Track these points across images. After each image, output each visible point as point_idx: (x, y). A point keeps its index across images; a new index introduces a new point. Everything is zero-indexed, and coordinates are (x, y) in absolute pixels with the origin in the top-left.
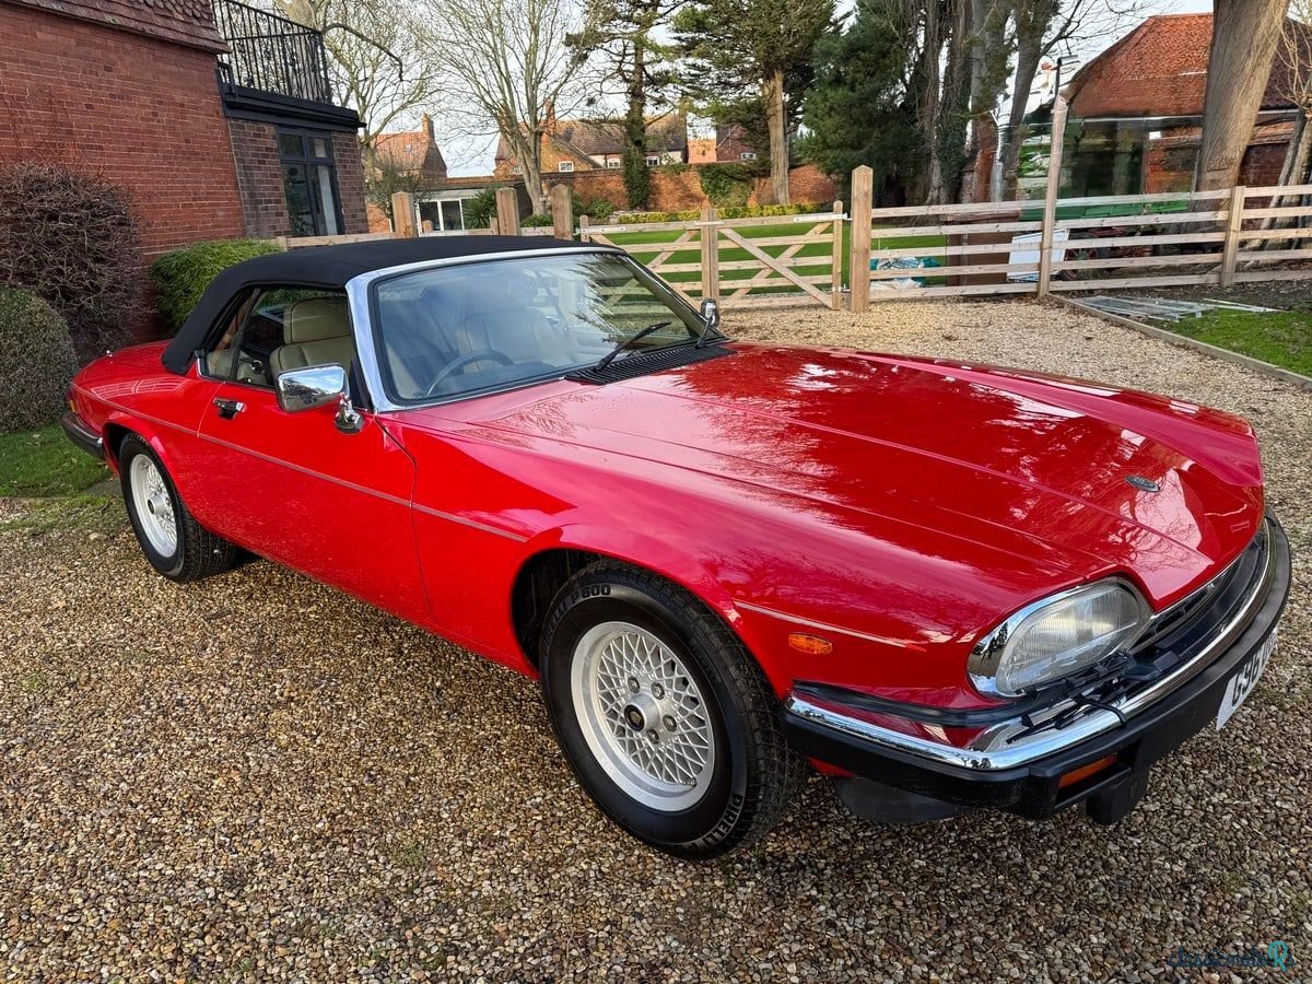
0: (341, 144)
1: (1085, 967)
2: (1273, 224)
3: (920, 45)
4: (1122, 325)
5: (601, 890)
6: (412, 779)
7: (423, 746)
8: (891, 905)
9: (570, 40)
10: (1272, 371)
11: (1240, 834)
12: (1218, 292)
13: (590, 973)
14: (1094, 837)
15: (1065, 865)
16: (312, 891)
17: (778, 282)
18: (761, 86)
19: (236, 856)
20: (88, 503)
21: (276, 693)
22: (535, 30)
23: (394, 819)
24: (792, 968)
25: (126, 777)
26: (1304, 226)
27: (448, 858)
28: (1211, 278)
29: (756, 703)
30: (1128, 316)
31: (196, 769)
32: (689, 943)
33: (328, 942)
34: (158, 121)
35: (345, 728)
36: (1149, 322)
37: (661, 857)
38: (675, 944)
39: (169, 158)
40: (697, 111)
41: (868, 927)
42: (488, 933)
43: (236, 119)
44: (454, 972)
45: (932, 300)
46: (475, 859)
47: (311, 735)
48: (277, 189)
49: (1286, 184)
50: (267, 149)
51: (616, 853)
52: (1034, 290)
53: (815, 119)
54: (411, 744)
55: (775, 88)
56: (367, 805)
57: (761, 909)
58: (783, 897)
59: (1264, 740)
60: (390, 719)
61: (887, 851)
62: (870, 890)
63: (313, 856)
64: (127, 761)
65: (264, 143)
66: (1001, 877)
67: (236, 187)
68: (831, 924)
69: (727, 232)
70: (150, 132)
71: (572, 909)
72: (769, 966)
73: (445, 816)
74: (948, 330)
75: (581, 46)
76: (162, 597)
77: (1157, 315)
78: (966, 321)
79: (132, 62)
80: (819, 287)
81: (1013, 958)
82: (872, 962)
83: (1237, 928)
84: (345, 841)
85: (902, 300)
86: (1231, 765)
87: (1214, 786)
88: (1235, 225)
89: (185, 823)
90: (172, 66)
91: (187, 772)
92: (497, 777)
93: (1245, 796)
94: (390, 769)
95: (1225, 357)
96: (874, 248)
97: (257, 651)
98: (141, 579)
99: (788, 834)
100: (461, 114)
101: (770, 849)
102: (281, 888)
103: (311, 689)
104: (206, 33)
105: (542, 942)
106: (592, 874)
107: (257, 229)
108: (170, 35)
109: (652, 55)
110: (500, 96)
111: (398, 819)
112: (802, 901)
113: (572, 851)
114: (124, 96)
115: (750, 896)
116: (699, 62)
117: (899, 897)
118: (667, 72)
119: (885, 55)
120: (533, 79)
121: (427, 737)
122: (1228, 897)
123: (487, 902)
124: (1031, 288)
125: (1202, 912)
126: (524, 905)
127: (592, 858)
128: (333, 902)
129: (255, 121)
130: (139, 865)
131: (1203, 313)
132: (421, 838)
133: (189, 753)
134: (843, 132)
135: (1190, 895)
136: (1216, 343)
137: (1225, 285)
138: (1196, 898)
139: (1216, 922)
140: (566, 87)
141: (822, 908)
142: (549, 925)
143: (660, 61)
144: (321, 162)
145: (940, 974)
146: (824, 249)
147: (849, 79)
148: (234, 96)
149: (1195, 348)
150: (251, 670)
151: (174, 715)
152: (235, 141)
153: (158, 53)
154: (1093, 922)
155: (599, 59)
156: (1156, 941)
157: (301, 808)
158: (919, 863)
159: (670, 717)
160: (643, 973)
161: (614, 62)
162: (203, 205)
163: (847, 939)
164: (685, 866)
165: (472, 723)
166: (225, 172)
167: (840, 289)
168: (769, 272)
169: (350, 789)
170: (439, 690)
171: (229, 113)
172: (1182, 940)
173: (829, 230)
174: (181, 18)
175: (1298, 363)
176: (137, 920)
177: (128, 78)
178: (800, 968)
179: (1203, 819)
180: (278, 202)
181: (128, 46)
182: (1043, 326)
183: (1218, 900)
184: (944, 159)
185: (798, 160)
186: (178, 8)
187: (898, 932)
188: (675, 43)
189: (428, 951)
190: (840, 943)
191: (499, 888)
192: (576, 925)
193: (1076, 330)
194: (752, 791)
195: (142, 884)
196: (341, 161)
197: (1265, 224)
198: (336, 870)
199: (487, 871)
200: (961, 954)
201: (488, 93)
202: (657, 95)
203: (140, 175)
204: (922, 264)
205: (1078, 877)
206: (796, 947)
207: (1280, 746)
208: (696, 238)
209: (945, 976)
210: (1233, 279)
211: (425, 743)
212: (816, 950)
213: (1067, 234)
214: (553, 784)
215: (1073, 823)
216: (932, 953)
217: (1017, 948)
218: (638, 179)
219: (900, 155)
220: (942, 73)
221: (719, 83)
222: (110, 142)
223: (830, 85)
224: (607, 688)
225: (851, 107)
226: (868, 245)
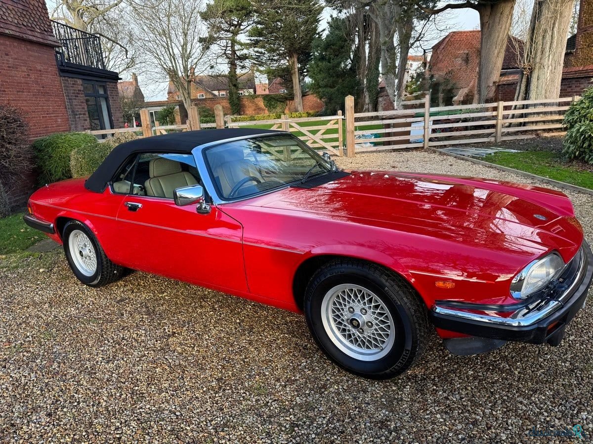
0: (111, 88)
1: (548, 403)
2: (513, 116)
3: (356, 43)
4: (463, 159)
5: (348, 396)
6: (245, 360)
7: (244, 347)
8: (466, 389)
9: (201, 40)
10: (529, 175)
11: (584, 350)
12: (495, 144)
13: (358, 427)
14: (532, 357)
15: (526, 368)
16: (223, 409)
17: (316, 145)
18: (288, 60)
19: (181, 399)
20: (30, 255)
21: (167, 331)
22: (186, 35)
23: (245, 377)
24: (438, 416)
25: (114, 372)
26: (526, 117)
27: (276, 390)
28: (493, 139)
29: (415, 311)
30: (464, 155)
31: (145, 365)
32: (392, 411)
33: (241, 428)
34: (30, 78)
35: (205, 342)
36: (473, 157)
37: (366, 381)
38: (387, 413)
39: (36, 95)
40: (261, 72)
41: (462, 398)
42: (308, 417)
43: (64, 77)
44: (300, 434)
45: (380, 151)
46: (288, 389)
47: (191, 347)
48: (84, 108)
49: (517, 100)
50: (79, 90)
51: (348, 381)
52: (422, 146)
53: (314, 75)
54: (238, 346)
55: (294, 61)
56: (230, 373)
57: (416, 396)
58: (423, 390)
59: (580, 316)
60: (224, 337)
61: (457, 369)
62: (456, 384)
63: (217, 395)
64: (111, 365)
65: (77, 87)
66: (504, 374)
67: (66, 108)
68: (447, 398)
69: (293, 124)
70: (26, 83)
71: (339, 404)
72: (429, 416)
73: (267, 373)
74: (392, 164)
75: (206, 43)
76: (90, 295)
77: (476, 154)
78: (398, 160)
79: (18, 51)
80: (334, 147)
81: (521, 403)
82: (469, 410)
84: (228, 388)
85: (367, 152)
87: (569, 334)
88: (500, 117)
89: (151, 388)
90: (35, 52)
91: (142, 367)
92: (282, 356)
93: (581, 337)
94: (234, 357)
95: (509, 171)
96: (356, 130)
97: (148, 313)
98: (75, 288)
99: (415, 367)
100: (153, 73)
101: (409, 374)
102: (208, 410)
103: (183, 328)
104: (50, 38)
105: (332, 417)
106: (341, 390)
107: (76, 127)
108: (35, 39)
109: (239, 47)
110: (170, 65)
111: (247, 377)
112: (431, 391)
113: (329, 382)
114: (15, 67)
115: (410, 391)
116: (260, 50)
117: (469, 386)
118: (246, 54)
119: (342, 48)
120: (186, 57)
121: (244, 343)
122: (589, 373)
123: (301, 405)
124: (421, 145)
125: (582, 379)
126: (318, 405)
127: (338, 384)
128: (235, 412)
129: (72, 78)
130: (138, 407)
131: (494, 153)
132: (261, 384)
133: (138, 359)
134: (326, 80)
135: (576, 374)
136: (503, 165)
137: (498, 141)
138: (578, 375)
139: (588, 382)
140: (201, 60)
141: (441, 393)
142: (332, 411)
143: (242, 50)
144: (101, 96)
145: (496, 412)
146: (335, 131)
147: (327, 57)
148: (64, 66)
149: (495, 168)
150: (150, 322)
151: (123, 344)
152: (64, 87)
153: (29, 47)
154: (545, 387)
155: (215, 48)
156: (570, 391)
157: (202, 377)
158: (471, 373)
159: (369, 322)
160: (379, 425)
161: (222, 50)
162: (51, 117)
163: (455, 403)
164: (378, 383)
165: (261, 336)
166: (61, 101)
167: (342, 148)
168: (312, 141)
169: (220, 367)
170: (239, 323)
171: (62, 74)
172: (579, 390)
173: (337, 123)
174: (39, 31)
175: (538, 172)
176: (149, 429)
177: (16, 59)
178: (442, 416)
179: (569, 346)
180: (84, 114)
181: (16, 44)
182: (430, 161)
183: (586, 374)
184: (370, 91)
185: (306, 93)
186: (37, 27)
187: (474, 399)
188: (249, 42)
189: (285, 427)
190: (454, 405)
191: (304, 399)
192: (343, 410)
193: (444, 162)
194: (414, 348)
195: (144, 414)
196: (111, 95)
197: (510, 116)
198: (230, 400)
199: (296, 393)
200: (501, 404)
201: (165, 63)
202: (242, 64)
203: (22, 103)
204: (374, 137)
205: (533, 372)
206: (437, 408)
208: (281, 126)
209: (498, 412)
210: (501, 139)
211: (244, 345)
212: (445, 408)
213: (432, 122)
214: (308, 357)
215: (522, 352)
216: (490, 404)
217: (520, 399)
218: (236, 101)
219: (351, 90)
220: (367, 55)
221: (269, 59)
222: (9, 88)
223: (319, 60)
224: (337, 313)
225: (329, 69)
226: (353, 129)
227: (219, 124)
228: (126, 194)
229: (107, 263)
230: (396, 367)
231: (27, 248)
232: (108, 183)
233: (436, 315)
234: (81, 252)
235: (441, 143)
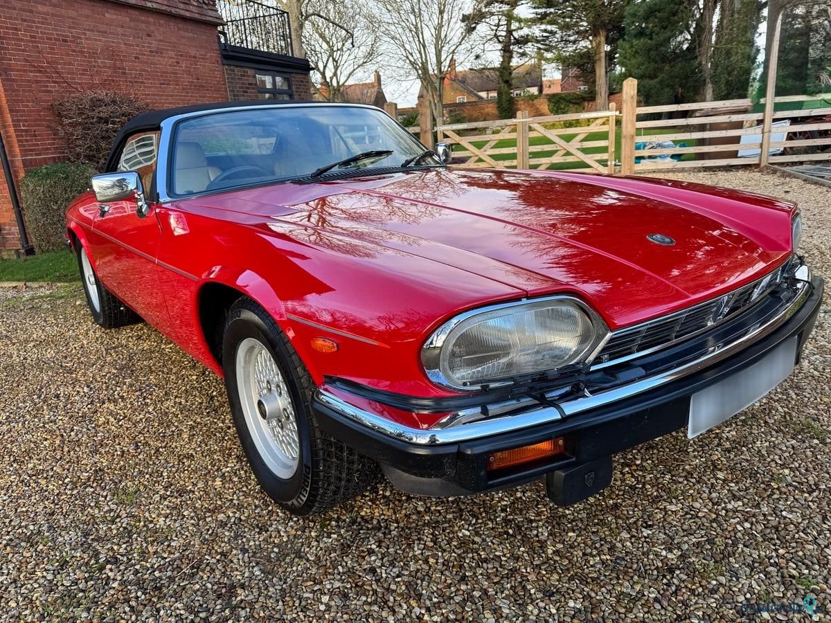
0: (298, 81)
3: (701, 6)
4: (816, 183)
5: (231, 531)
6: (161, 450)
7: (181, 430)
8: (426, 561)
9: (465, 18)
11: (739, 534)
13: (188, 586)
14: (614, 526)
15: (578, 545)
16: (54, 514)
17: (570, 159)
18: (591, 41)
19: (27, 488)
21: (115, 393)
22: (441, 12)
23: (133, 473)
24: (325, 599)
27: (149, 501)
30: (823, 177)
31: (39, 434)
32: (268, 573)
33: (40, 548)
34: (180, 67)
35: (141, 416)
37: (284, 513)
38: (258, 573)
39: (186, 89)
40: (547, 60)
41: (399, 576)
42: (143, 553)
43: (229, 65)
44: (104, 576)
45: (683, 170)
46: (166, 503)
47: (119, 419)
50: (249, 84)
51: (257, 507)
52: (757, 162)
53: (625, 60)
54: (174, 429)
55: (600, 42)
56: (122, 464)
57: (330, 554)
58: (351, 547)
59: (795, 465)
60: (172, 413)
61: (446, 522)
62: (416, 549)
63: (69, 493)
65: (247, 80)
66: (522, 549)
68: (373, 570)
69: (535, 126)
70: (174, 73)
71: (204, 542)
73: (165, 474)
75: (471, 21)
79: (163, 31)
82: (386, 602)
84: (95, 485)
85: (658, 171)
86: (757, 481)
87: (734, 495)
90: (189, 33)
92: (213, 453)
94: (152, 443)
96: (638, 134)
100: (394, 68)
104: (210, 13)
105: (172, 562)
106: (233, 520)
108: (188, 14)
109: (517, 24)
110: (419, 56)
111: (135, 474)
113: (228, 504)
114: (159, 52)
115: (328, 544)
116: (549, 28)
118: (528, 35)
119: (674, 14)
120: (439, 41)
121: (187, 425)
122: (704, 583)
123: (155, 532)
124: (755, 161)
125: (675, 592)
126: (176, 536)
128: (62, 522)
129: (241, 67)
132: (142, 487)
133: (42, 425)
134: (643, 67)
135: (672, 578)
138: (676, 581)
139: (683, 602)
140: (460, 47)
141: (373, 558)
142: (184, 551)
143: (522, 28)
144: (284, 92)
146: (604, 136)
147: (648, 32)
148: (227, 51)
150: (110, 379)
151: (49, 402)
152: (228, 78)
153: (180, 26)
154: (578, 590)
155: (483, 29)
156: (623, 610)
157: (82, 463)
158: (465, 533)
159: (286, 410)
160: (224, 590)
161: (492, 30)
163: (378, 582)
166: (222, 98)
167: (613, 163)
168: (564, 152)
169: (119, 453)
170: (213, 397)
171: (225, 62)
172: (646, 613)
173: (606, 123)
174: (195, 4)
177: (161, 41)
178: (331, 600)
179: (713, 521)
181: (162, 22)
183: (694, 584)
184: (714, 83)
185: (614, 89)
187: (419, 582)
188: (532, 16)
189: (98, 560)
190: (371, 585)
191: (169, 523)
196: (297, 92)
198: (77, 502)
199: (168, 512)
200: (457, 603)
201: (411, 54)
202: (521, 51)
204: (678, 145)
205: (584, 554)
206: (337, 584)
207: (807, 470)
208: (514, 130)
209: (435, 618)
211: (183, 429)
212: (351, 588)
216: (435, 600)
217: (504, 603)
218: (505, 105)
219: (684, 81)
220: (714, 25)
221: (562, 41)
222: (149, 79)
223: (635, 36)
225: (649, 50)
226: (633, 132)
227: (424, 128)
235: (795, 158)
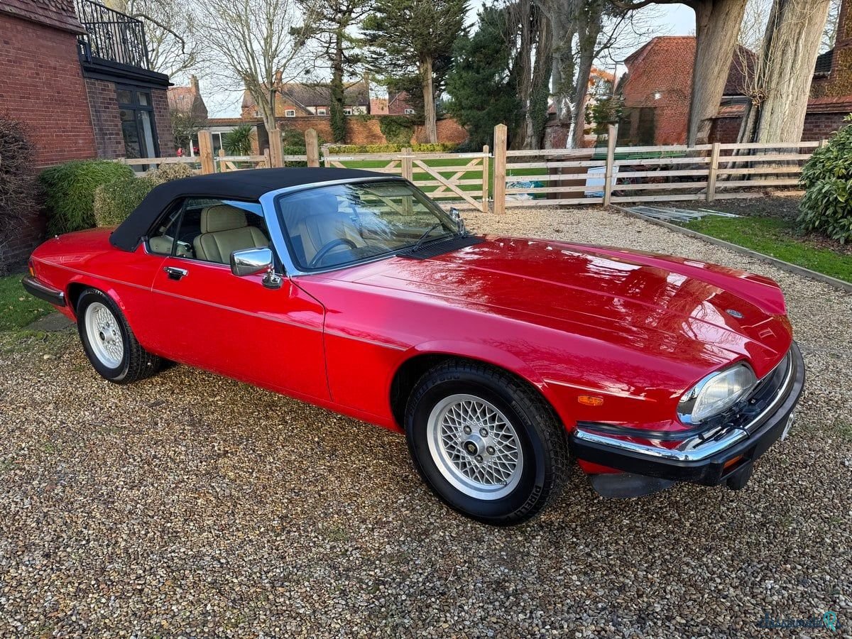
0: (157, 97)
1: (724, 566)
2: (734, 165)
3: (518, 46)
5: (456, 546)
6: (322, 493)
7: (321, 475)
8: (617, 543)
9: (293, 31)
10: (746, 252)
11: (784, 499)
12: (706, 205)
13: (465, 588)
14: (712, 504)
15: (701, 518)
16: (285, 558)
17: (450, 195)
18: (419, 67)
19: (229, 541)
20: (32, 335)
21: (216, 448)
22: (271, 23)
23: (319, 515)
24: (574, 577)
25: (140, 501)
26: (751, 167)
27: (360, 535)
28: (702, 197)
29: (551, 435)
30: (659, 218)
31: (183, 494)
32: (514, 570)
33: (306, 584)
34: (40, 79)
35: (268, 467)
36: (672, 222)
37: (484, 527)
38: (506, 571)
39: (47, 104)
40: (378, 82)
41: (609, 555)
42: (398, 572)
43: (90, 78)
44: (387, 594)
45: (541, 207)
46: (376, 534)
47: (249, 472)
48: (117, 125)
49: (741, 142)
50: (110, 99)
51: (458, 526)
52: (601, 202)
53: (454, 90)
54: (313, 474)
55: (427, 69)
56: (299, 509)
57: (548, 550)
58: (558, 543)
59: (786, 452)
60: (295, 460)
61: (607, 517)
62: (604, 537)
63: (278, 539)
64: (135, 492)
65: (109, 95)
66: (670, 526)
67: (91, 124)
68: (589, 555)
69: (418, 162)
70: (34, 86)
71: (442, 557)
72: (562, 577)
73: (350, 512)
74: (556, 226)
75: (301, 35)
76: (113, 395)
77: (676, 218)
78: (565, 221)
79: (24, 38)
80: (475, 198)
81: (688, 564)
82: (616, 572)
83: (793, 543)
84: (294, 529)
85: (522, 207)
86: (772, 465)
87: (766, 475)
88: (715, 165)
89: (189, 525)
90: (49, 42)
91: (178, 496)
92: (373, 490)
93: (783, 480)
94: (306, 488)
95: (718, 244)
96: (508, 174)
97: (192, 424)
98: (92, 385)
99: (551, 511)
101: (543, 520)
102: (265, 557)
103: (238, 445)
104: (71, 21)
105: (432, 574)
106: (447, 538)
107: (104, 152)
108: (48, 21)
109: (349, 44)
111: (322, 515)
112: (569, 544)
113: (432, 527)
114: (17, 61)
115: (540, 544)
116: (378, 50)
117: (621, 539)
118: (357, 55)
119: (497, 52)
120: (270, 55)
121: (321, 469)
123: (391, 556)
124: (599, 201)
125: (775, 537)
126: (414, 557)
127: (445, 529)
128: (300, 562)
129: (102, 80)
130: (169, 550)
131: (702, 217)
132: (340, 525)
133: (174, 485)
134: (472, 99)
135: (767, 529)
136: (712, 235)
137: (710, 200)
138: (771, 531)
139: (782, 541)
140: (292, 61)
141: (582, 547)
142: (432, 566)
143: (353, 48)
144: (143, 108)
145: (652, 575)
146: (478, 175)
147: (475, 66)
148: (89, 63)
149: (701, 238)
150: (193, 436)
151: (154, 464)
152: (89, 92)
153: (39, 33)
154: (722, 545)
155: (313, 44)
156: (756, 552)
157: (259, 513)
158: (626, 522)
159: (491, 447)
160: (494, 586)
161: (324, 47)
162: (69, 136)
163: (599, 561)
164: (498, 531)
165: (346, 461)
166: (84, 114)
167: (487, 199)
168: (444, 188)
169: (286, 501)
170: (318, 443)
171: (86, 74)
172: (768, 551)
173: (481, 163)
174: (54, 9)
175: (759, 247)
176: (183, 579)
177: (19, 49)
178: (579, 577)
179: (765, 492)
180: (118, 134)
181: (20, 28)
182: (611, 224)
183: (781, 531)
184: (534, 118)
185: (443, 115)
186: (53, 3)
187: (625, 556)
188: (362, 37)
189: (367, 584)
190: (597, 564)
191: (396, 549)
192: (448, 565)
193: (630, 227)
194: (547, 484)
195: (176, 560)
196: (157, 108)
197: (730, 165)
198: (295, 545)
199: (386, 540)
200: (661, 564)
202: (351, 70)
203: (28, 115)
204: (533, 185)
205: (709, 524)
206: (574, 567)
207: (794, 454)
208: (399, 165)
209: (656, 575)
210: (714, 197)
211: (322, 473)
212: (585, 568)
213: (618, 168)
214: (408, 491)
215: (700, 497)
216: (646, 565)
217: (687, 559)
218: (339, 123)
219: (507, 115)
220: (533, 64)
221: (391, 64)
222: (8, 92)
223: (463, 69)
224: (449, 433)
225: (477, 83)
226: (504, 173)
227: (311, 157)
228: (167, 255)
229: (138, 351)
230: (523, 510)
231: (27, 324)
232: (142, 239)
233: (576, 441)
234: (101, 334)
